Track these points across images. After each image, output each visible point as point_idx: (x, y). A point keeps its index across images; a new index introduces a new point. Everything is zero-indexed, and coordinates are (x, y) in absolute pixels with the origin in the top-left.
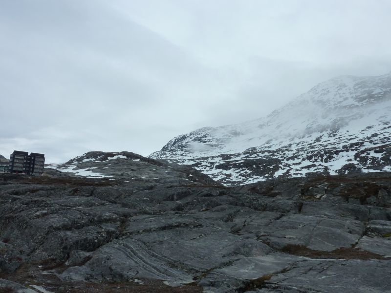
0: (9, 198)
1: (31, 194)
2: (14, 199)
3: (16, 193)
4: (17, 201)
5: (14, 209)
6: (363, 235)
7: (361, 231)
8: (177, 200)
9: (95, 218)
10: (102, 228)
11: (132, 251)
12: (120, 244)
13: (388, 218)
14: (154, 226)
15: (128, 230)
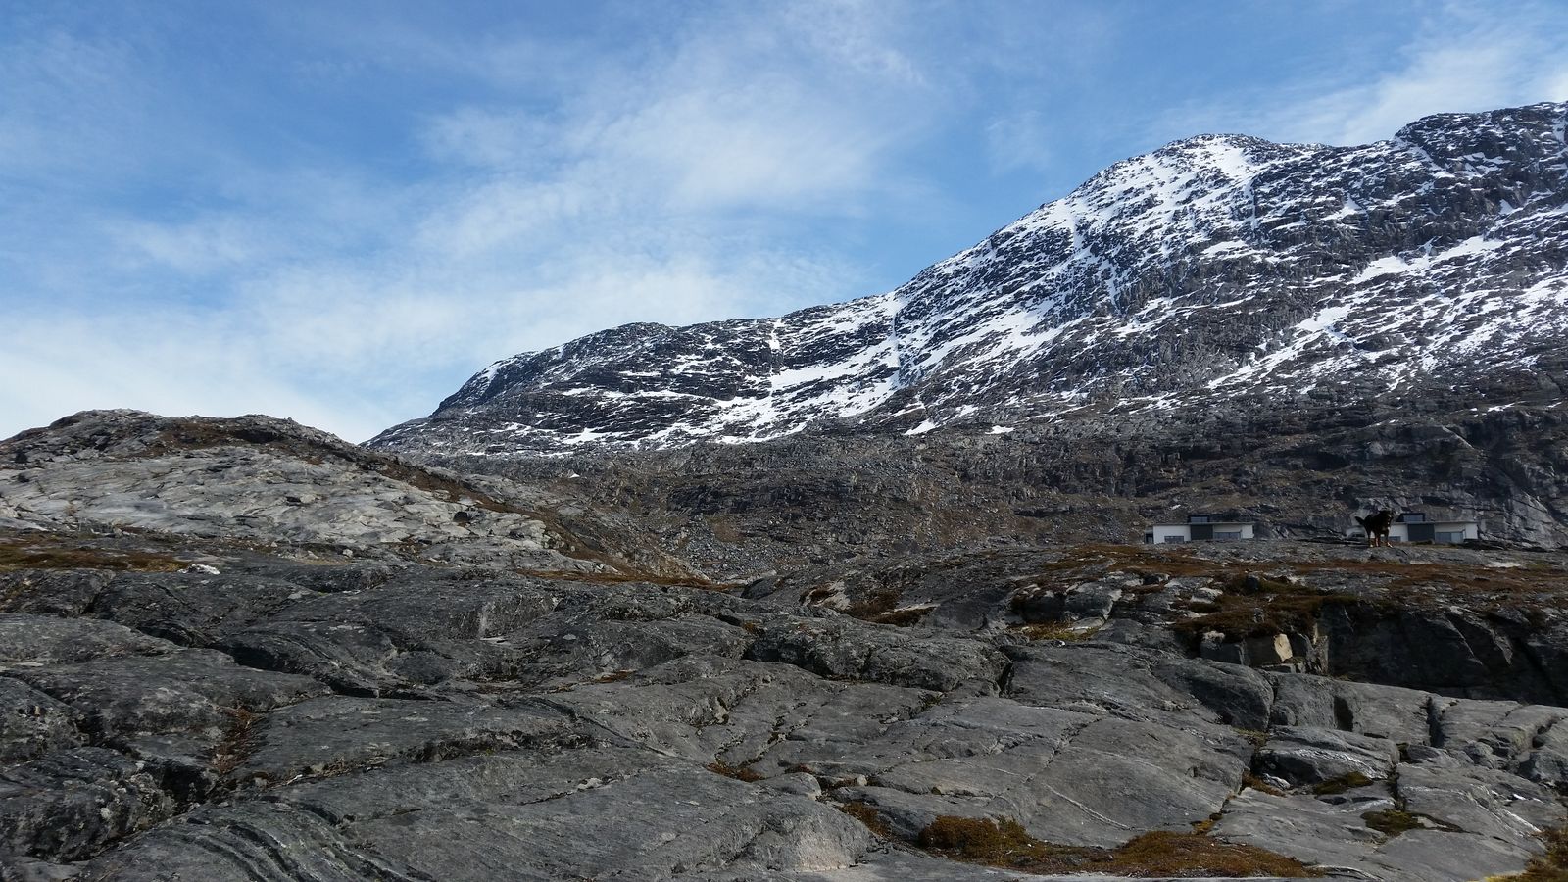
6: (1245, 784)
7: (1237, 768)
8: (488, 634)
9: (106, 714)
10: (138, 757)
11: (275, 854)
12: (218, 825)
13: (1344, 717)
14: (379, 744)
15: (259, 764)
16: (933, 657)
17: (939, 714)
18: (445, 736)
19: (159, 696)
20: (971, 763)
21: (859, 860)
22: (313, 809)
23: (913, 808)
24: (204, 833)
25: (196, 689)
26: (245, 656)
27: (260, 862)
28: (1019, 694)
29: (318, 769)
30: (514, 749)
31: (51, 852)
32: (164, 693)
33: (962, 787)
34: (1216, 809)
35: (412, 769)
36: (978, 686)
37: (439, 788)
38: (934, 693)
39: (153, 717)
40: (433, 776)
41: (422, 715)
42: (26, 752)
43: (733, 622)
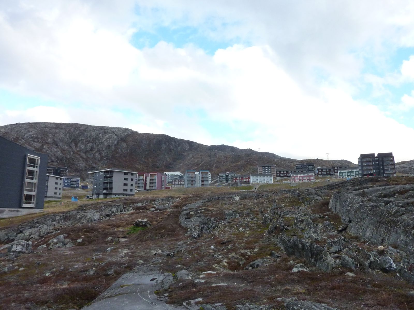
0: (380, 201)
1: (402, 196)
2: (387, 203)
3: (385, 196)
4: (391, 204)
5: (392, 213)
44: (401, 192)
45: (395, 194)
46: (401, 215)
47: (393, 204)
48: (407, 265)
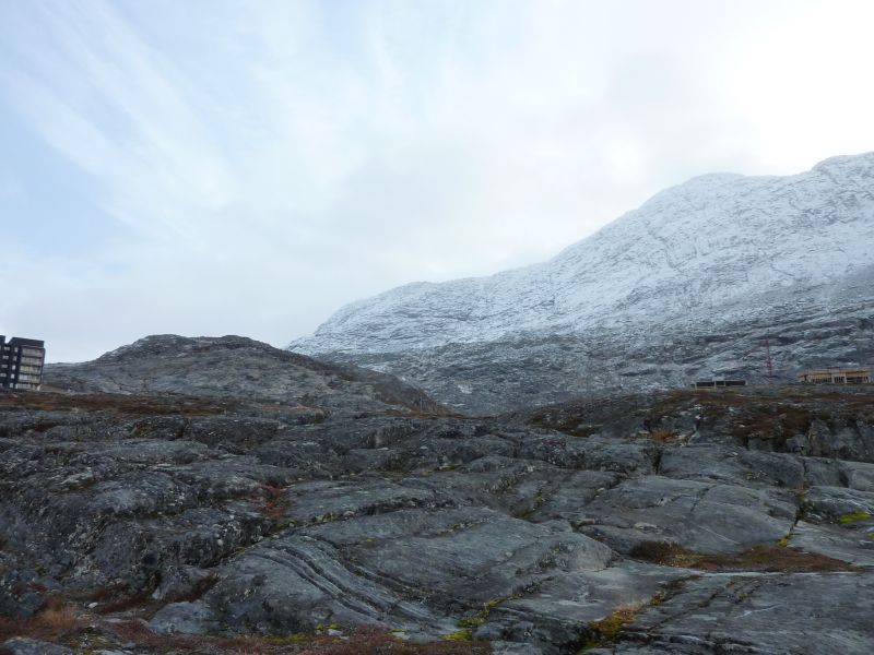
1: (38, 435)
4: (11, 450)
5: (9, 470)
6: (798, 519)
7: (792, 509)
8: (381, 446)
9: (210, 490)
10: (228, 512)
11: (310, 564)
12: (279, 549)
13: (844, 481)
14: (348, 505)
15: (289, 516)
16: (617, 455)
17: (626, 486)
18: (380, 501)
19: (235, 481)
20: (649, 510)
21: (609, 565)
22: (324, 540)
23: (624, 537)
24: (273, 553)
25: (248, 477)
26: (264, 459)
27: (305, 568)
28: (666, 473)
29: (320, 518)
30: (415, 507)
31: (197, 562)
32: (236, 479)
33: (648, 525)
34: (787, 532)
35: (368, 518)
36: (645, 470)
37: (384, 529)
38: (622, 474)
39: (233, 492)
40: (379, 522)
41: (365, 490)
42: (174, 510)
43: (505, 438)
44: (41, 427)
45: (25, 429)
46: (26, 476)
47: (16, 451)
48: (13, 584)
